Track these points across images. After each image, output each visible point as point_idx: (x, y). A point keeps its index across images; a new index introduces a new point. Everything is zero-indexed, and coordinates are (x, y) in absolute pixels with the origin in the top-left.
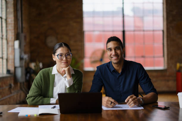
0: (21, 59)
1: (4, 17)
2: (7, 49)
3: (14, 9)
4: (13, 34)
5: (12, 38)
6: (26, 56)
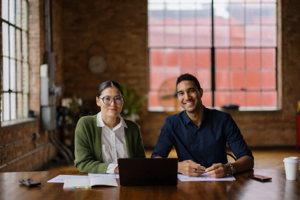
0: (51, 93)
1: (25, 28)
2: (29, 78)
3: (40, 15)
4: (39, 54)
5: (36, 61)
6: (58, 90)
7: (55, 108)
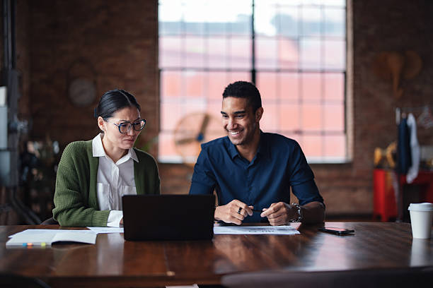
0: (11, 130)
7: (17, 153)
